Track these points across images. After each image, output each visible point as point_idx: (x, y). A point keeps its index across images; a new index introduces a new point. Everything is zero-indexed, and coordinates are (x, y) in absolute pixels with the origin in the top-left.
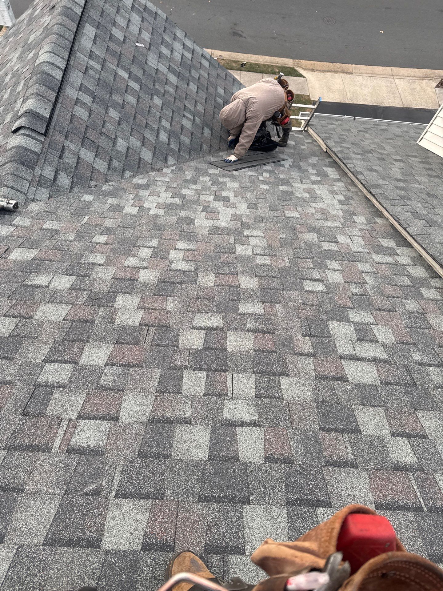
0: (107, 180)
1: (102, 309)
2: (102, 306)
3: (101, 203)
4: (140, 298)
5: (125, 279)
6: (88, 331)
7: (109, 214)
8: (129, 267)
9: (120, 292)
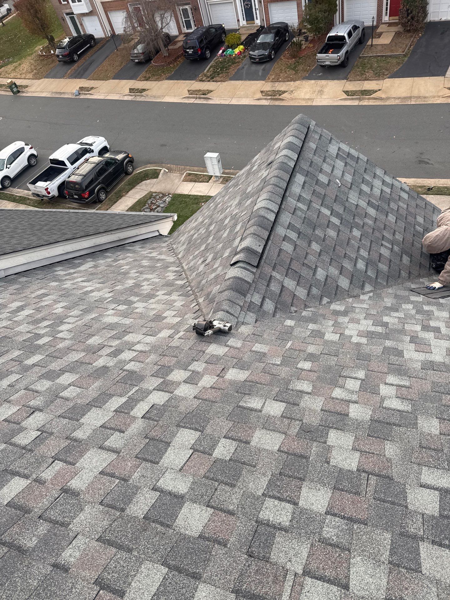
0: (306, 306)
1: (315, 444)
2: (315, 441)
3: (302, 328)
4: (354, 438)
5: (334, 413)
6: (304, 468)
7: (310, 340)
8: (337, 399)
9: (332, 427)
